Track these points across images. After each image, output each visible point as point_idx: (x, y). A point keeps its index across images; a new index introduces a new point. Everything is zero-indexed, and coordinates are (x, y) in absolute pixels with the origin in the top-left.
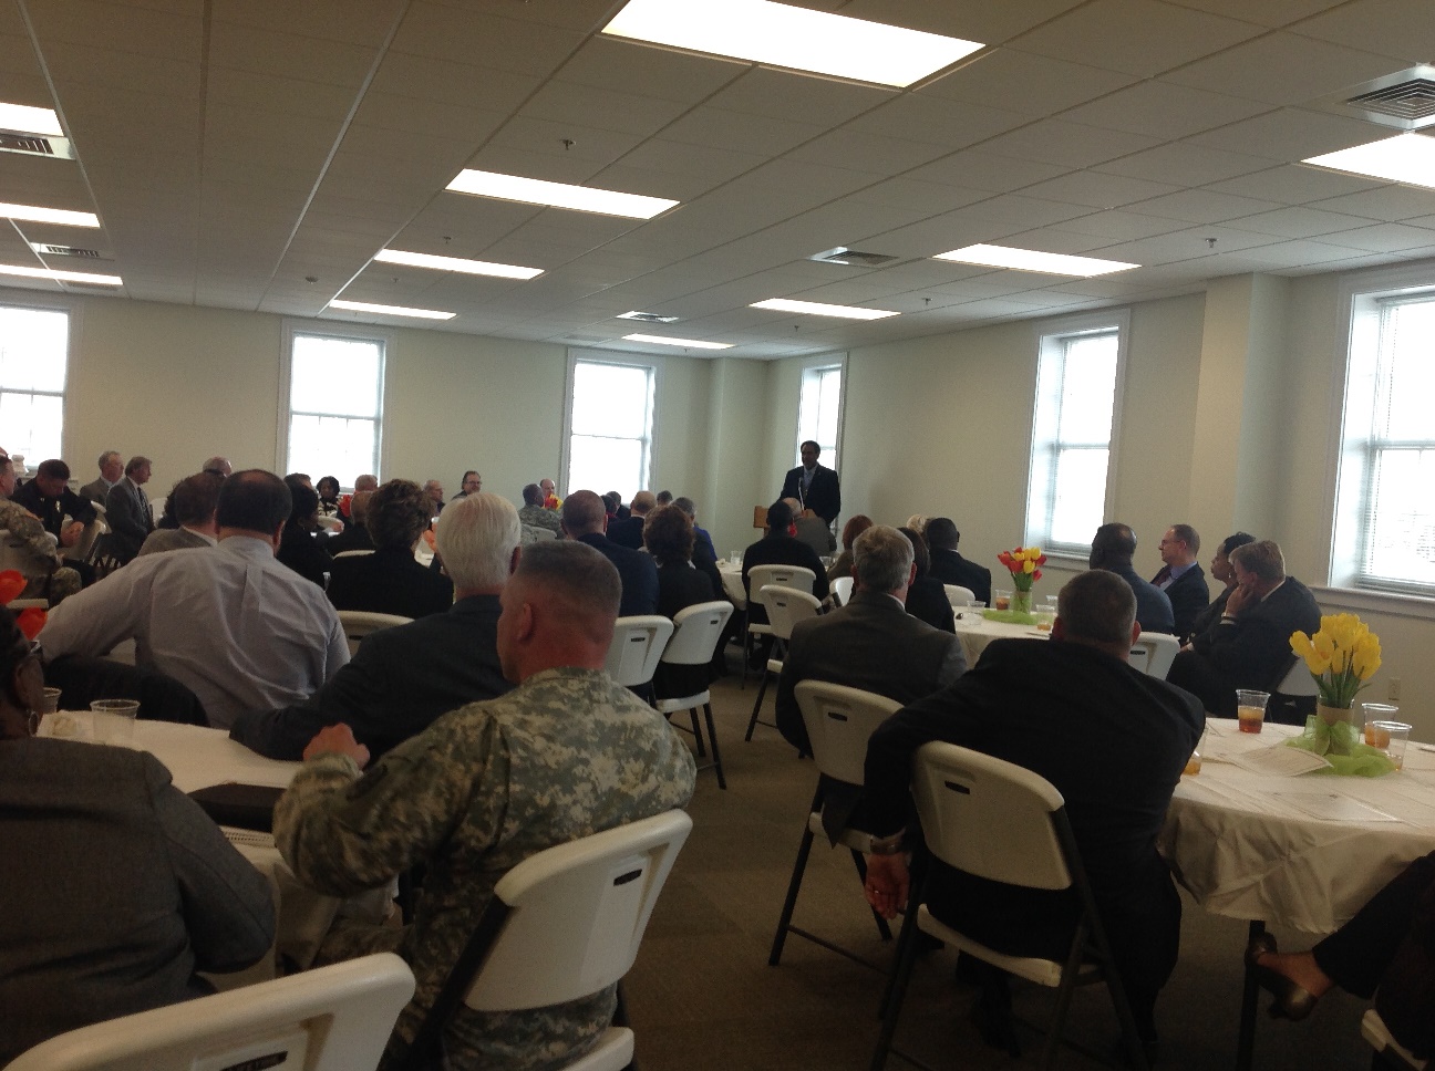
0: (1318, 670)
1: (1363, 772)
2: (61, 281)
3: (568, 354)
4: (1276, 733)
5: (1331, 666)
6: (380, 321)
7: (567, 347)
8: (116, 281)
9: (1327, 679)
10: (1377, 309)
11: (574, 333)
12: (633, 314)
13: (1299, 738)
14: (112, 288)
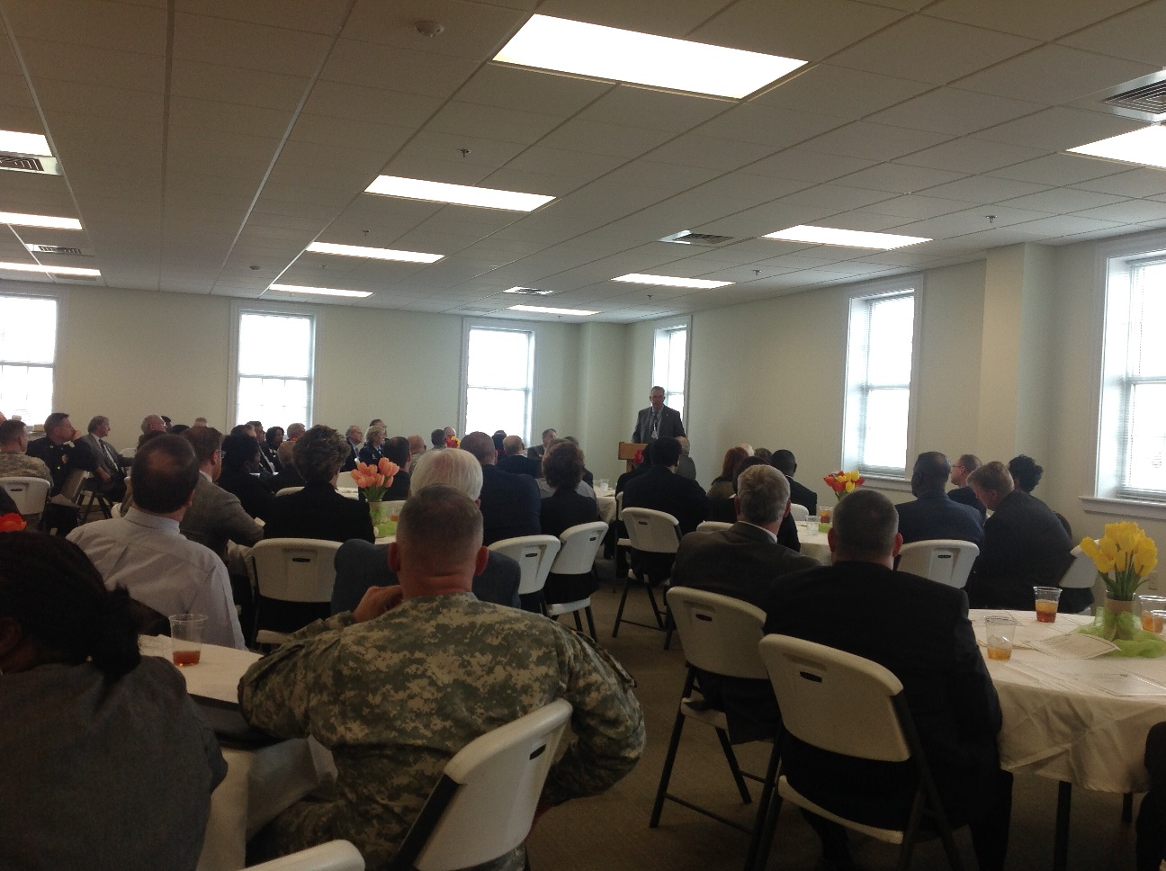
0: (1103, 568)
1: (1146, 653)
2: (50, 274)
3: (465, 322)
4: (1068, 622)
5: (1115, 567)
6: (310, 300)
7: (463, 317)
8: (96, 273)
9: (1112, 577)
10: (1126, 270)
11: (469, 306)
12: (516, 289)
13: (1089, 626)
14: (93, 278)
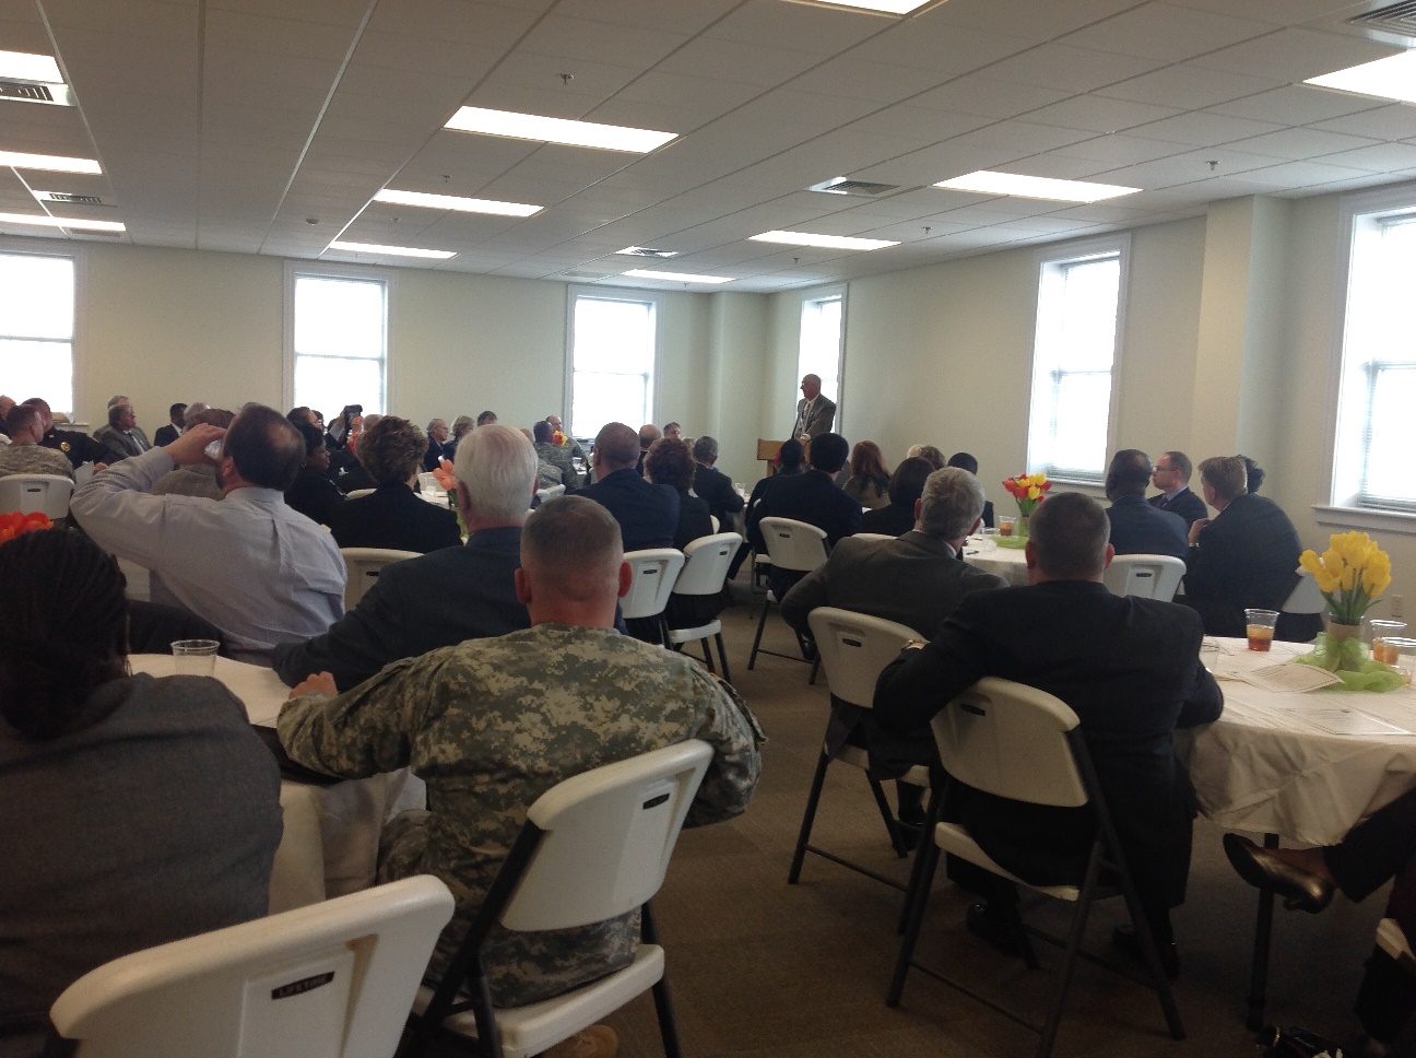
0: (1327, 588)
1: (1374, 687)
2: (66, 228)
3: (568, 290)
4: (1285, 651)
5: (1341, 584)
6: (380, 262)
7: (567, 284)
8: (119, 227)
9: (1338, 598)
10: (1377, 228)
11: (574, 270)
12: (633, 249)
13: (1309, 655)
14: (116, 234)
